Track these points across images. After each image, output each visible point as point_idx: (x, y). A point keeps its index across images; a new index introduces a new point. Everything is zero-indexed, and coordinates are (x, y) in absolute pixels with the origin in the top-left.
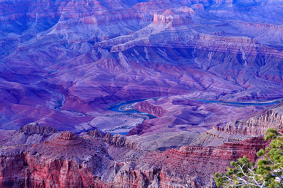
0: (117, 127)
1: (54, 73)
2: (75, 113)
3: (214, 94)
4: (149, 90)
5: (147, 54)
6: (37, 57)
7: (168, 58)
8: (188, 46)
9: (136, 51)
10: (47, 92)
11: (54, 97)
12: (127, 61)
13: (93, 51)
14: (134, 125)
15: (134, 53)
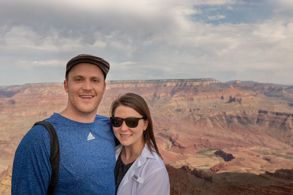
0: (202, 165)
1: (167, 128)
2: (177, 153)
3: (269, 149)
4: (225, 143)
5: (224, 120)
6: (158, 118)
7: (238, 124)
8: (252, 116)
9: (217, 118)
10: (161, 139)
11: (165, 143)
12: (211, 124)
13: (191, 117)
14: (213, 165)
15: (216, 119)
